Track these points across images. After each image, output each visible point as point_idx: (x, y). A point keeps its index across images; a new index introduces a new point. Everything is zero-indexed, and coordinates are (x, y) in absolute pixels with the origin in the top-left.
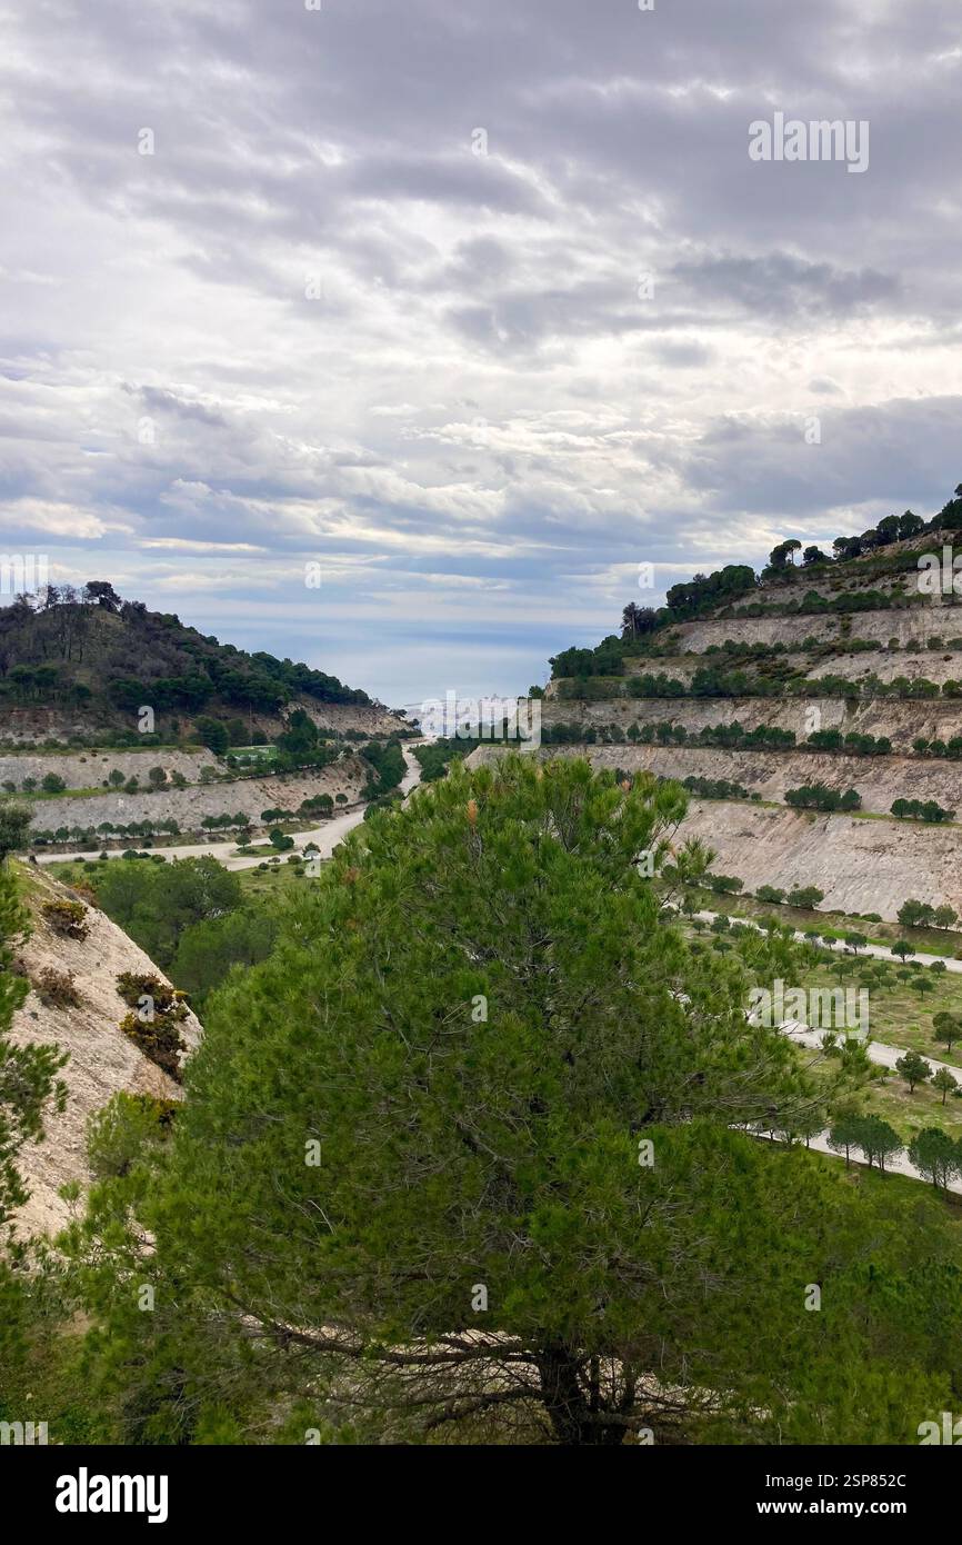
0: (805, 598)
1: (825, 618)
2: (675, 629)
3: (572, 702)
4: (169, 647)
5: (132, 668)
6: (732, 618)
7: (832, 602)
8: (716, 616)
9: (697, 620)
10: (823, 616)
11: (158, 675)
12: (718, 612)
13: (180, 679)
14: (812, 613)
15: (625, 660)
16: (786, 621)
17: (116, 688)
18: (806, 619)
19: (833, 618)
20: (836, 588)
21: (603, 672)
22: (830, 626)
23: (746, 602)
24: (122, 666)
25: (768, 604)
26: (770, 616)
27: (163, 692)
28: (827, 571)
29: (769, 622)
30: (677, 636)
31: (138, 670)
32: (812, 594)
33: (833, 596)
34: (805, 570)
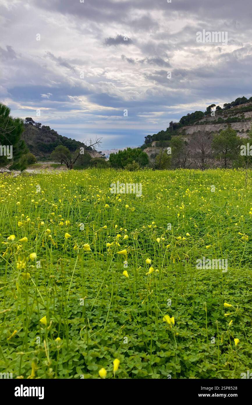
0: (218, 119)
1: (224, 124)
2: (184, 128)
3: (159, 147)
4: (50, 134)
5: (42, 140)
6: (199, 125)
7: (225, 120)
8: (195, 124)
9: (189, 125)
10: (223, 124)
11: (49, 142)
12: (195, 123)
13: (55, 143)
14: (220, 123)
15: (171, 136)
16: (213, 125)
17: (39, 145)
18: (219, 125)
19: (226, 124)
20: (226, 117)
21: (166, 139)
22: (225, 126)
23: (202, 121)
24: (39, 139)
25: (208, 121)
26: (209, 124)
27: (51, 146)
28: (223, 112)
29: (209, 125)
30: (185, 130)
31: (44, 141)
32: (220, 118)
33: (225, 119)
34: (217, 112)
